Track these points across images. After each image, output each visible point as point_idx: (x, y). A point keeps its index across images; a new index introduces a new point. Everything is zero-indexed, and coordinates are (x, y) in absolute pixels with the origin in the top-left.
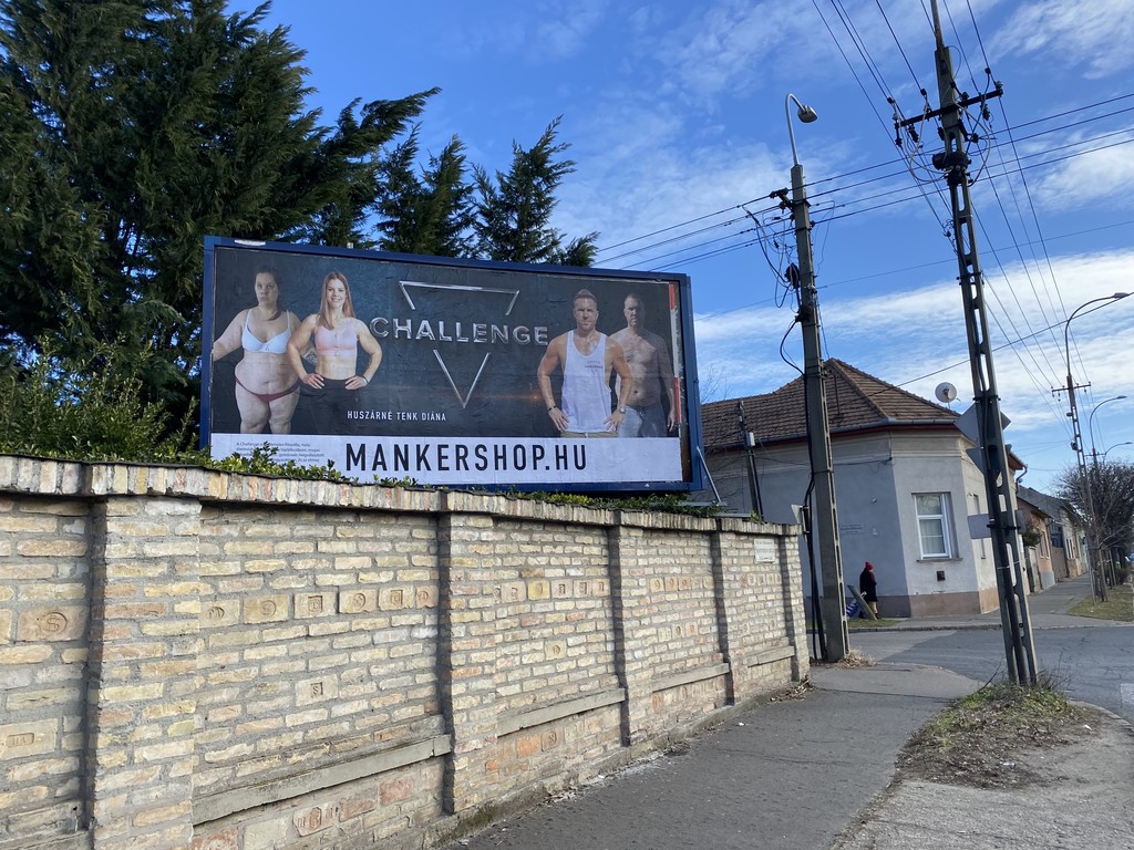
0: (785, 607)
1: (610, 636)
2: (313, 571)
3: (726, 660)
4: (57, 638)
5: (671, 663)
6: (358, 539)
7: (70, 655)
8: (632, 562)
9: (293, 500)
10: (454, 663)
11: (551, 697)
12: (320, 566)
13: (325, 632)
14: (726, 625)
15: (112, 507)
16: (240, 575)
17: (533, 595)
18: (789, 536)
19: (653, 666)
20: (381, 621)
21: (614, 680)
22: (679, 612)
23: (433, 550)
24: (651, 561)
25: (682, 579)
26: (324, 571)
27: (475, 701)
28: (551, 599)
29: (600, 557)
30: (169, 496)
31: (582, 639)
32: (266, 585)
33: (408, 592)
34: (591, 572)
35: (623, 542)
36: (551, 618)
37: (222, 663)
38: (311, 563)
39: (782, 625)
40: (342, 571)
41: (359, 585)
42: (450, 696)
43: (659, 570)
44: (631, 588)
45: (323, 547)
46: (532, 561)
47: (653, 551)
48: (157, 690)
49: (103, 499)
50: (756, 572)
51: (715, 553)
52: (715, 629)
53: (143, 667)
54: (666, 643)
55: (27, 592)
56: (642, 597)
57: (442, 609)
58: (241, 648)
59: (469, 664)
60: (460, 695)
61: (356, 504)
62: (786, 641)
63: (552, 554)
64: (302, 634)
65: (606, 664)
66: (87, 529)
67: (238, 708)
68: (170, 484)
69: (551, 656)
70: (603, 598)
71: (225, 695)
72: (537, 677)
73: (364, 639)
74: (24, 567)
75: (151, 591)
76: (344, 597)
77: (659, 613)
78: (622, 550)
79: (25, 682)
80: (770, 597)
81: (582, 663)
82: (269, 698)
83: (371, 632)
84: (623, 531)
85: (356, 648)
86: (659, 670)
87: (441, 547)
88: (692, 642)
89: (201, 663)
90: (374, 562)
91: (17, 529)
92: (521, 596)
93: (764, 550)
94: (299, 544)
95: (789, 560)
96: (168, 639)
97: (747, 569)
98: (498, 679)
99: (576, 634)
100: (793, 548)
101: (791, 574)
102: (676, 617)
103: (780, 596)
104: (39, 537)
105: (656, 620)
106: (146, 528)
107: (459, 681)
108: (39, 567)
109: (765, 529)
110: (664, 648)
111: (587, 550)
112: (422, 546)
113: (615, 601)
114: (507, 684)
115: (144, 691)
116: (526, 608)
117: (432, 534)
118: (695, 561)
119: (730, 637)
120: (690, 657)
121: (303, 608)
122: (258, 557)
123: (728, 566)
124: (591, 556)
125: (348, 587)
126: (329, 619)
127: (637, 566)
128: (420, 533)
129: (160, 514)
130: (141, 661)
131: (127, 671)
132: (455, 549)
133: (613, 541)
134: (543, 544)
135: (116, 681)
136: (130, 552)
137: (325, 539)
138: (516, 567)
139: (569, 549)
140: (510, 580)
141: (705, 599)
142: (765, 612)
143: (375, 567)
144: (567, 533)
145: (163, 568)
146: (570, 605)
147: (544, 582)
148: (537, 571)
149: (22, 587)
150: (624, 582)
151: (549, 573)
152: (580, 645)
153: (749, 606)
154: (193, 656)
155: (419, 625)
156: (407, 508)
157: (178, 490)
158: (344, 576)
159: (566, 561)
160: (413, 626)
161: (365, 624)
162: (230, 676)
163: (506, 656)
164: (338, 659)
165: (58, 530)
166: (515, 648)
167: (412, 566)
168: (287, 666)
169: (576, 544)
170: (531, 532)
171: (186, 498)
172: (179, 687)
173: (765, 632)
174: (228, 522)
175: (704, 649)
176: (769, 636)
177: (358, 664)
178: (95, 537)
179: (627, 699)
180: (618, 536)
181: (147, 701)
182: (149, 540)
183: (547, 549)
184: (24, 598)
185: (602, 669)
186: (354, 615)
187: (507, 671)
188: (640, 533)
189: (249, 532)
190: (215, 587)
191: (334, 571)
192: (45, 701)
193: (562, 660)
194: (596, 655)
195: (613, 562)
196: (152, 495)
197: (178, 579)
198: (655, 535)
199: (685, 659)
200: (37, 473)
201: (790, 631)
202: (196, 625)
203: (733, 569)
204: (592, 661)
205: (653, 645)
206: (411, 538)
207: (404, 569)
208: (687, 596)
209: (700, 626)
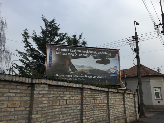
0: (135, 106)
1: (107, 110)
2: (63, 97)
3: (125, 115)
4: (26, 106)
5: (117, 115)
6: (70, 92)
7: (28, 109)
8: (111, 98)
9: (61, 85)
10: (84, 113)
11: (98, 120)
12: (64, 96)
13: (64, 107)
14: (125, 109)
15: (36, 85)
16: (52, 97)
17: (95, 103)
18: (135, 94)
19: (114, 116)
20: (73, 106)
21: (108, 118)
22: (118, 107)
23: (80, 94)
24: (114, 97)
25: (118, 101)
26: (65, 97)
27: (87, 120)
28: (98, 103)
29: (106, 96)
30: (44, 84)
31: (103, 110)
32: (56, 99)
33: (77, 101)
34: (104, 99)
35: (109, 94)
36: (98, 107)
37: (49, 112)
38: (63, 95)
39: (134, 110)
40: (67, 97)
41: (70, 99)
42: (83, 119)
43: (115, 99)
44: (111, 102)
45: (65, 93)
46: (95, 97)
47: (114, 96)
48: (40, 116)
49: (34, 84)
50: (130, 100)
51: (124, 96)
52: (124, 110)
53: (38, 112)
54: (116, 112)
55: (22, 99)
56: (112, 104)
57: (82, 104)
58: (52, 109)
59: (86, 114)
60: (84, 119)
61: (70, 86)
62: (135, 112)
63: (98, 96)
64: (61, 107)
65: (107, 115)
66: (31, 89)
67: (51, 119)
68: (44, 82)
69: (98, 113)
70: (106, 104)
71: (49, 117)
72: (96, 117)
73: (70, 109)
74: (22, 94)
75: (40, 99)
76: (68, 101)
77: (115, 107)
78: (109, 96)
79: (21, 114)
80: (132, 105)
81: (103, 115)
82: (56, 118)
83: (71, 107)
84: (109, 92)
85: (69, 110)
86: (115, 116)
87: (82, 94)
88: (120, 112)
89: (46, 111)
90: (72, 96)
91: (22, 88)
92: (94, 103)
93: (131, 96)
94: (61, 92)
95: (135, 98)
96: (42, 107)
97: (129, 100)
98: (90, 117)
99: (102, 110)
100: (136, 96)
101: (136, 101)
102: (117, 107)
103: (134, 105)
104: (25, 90)
105: (114, 108)
106: (40, 89)
107: (84, 117)
108: (24, 94)
109: (131, 93)
110: (116, 113)
111: (104, 95)
112: (79, 93)
113: (108, 104)
114: (91, 118)
115: (38, 116)
116: (94, 105)
117: (80, 91)
118: (120, 98)
119: (126, 111)
120: (120, 115)
121: (61, 103)
122: (55, 94)
123: (126, 99)
124: (104, 96)
125: (68, 100)
126: (65, 105)
127: (112, 98)
128: (79, 91)
129: (42, 87)
130: (38, 111)
131: (36, 113)
132: (84, 94)
133: (108, 94)
134: (97, 94)
135: (34, 114)
136: (37, 93)
137: (65, 92)
138: (93, 98)
139: (101, 95)
140: (92, 100)
141: (122, 104)
142: (131, 107)
143: (72, 97)
144: (101, 92)
145: (42, 96)
146: (101, 105)
147: (97, 100)
148: (96, 98)
149: (22, 98)
150: (110, 101)
151: (98, 99)
152: (102, 112)
153: (129, 106)
154: (45, 110)
155: (78, 107)
156: (77, 87)
157: (45, 83)
158: (67, 98)
159: (101, 97)
160: (77, 107)
161: (70, 106)
162: (50, 114)
163: (91, 113)
164: (66, 112)
165: (27, 89)
166: (92, 111)
167: (77, 97)
168: (59, 113)
169: (102, 94)
170: (95, 92)
171: (46, 84)
172: (43, 115)
173: (131, 111)
174: (51, 88)
175: (122, 113)
176: (132, 111)
177: (69, 113)
178: (33, 90)
179: (110, 121)
180: (109, 93)
181: (39, 118)
182: (40, 91)
183: (98, 95)
184: (22, 100)
185: (106, 116)
186: (69, 104)
187: (91, 115)
188: (112, 93)
189: (54, 90)
190: (49, 99)
191: (66, 97)
192: (23, 117)
193: (99, 114)
194: (105, 113)
195: (108, 97)
196: (41, 84)
197: (44, 97)
198: (114, 93)
199: (119, 115)
200: (25, 79)
201: (135, 111)
202: (46, 105)
203: (127, 100)
204: (104, 114)
205: (114, 112)
206: (77, 92)
207: (76, 97)
208: (119, 104)
209: (121, 109)
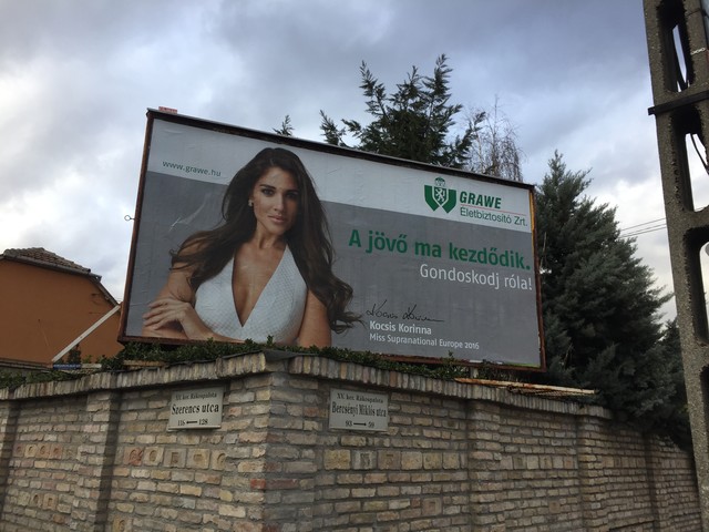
25: (54, 447)
80: (184, 489)
110: (19, 511)
208: (53, 465)
209: (62, 502)
